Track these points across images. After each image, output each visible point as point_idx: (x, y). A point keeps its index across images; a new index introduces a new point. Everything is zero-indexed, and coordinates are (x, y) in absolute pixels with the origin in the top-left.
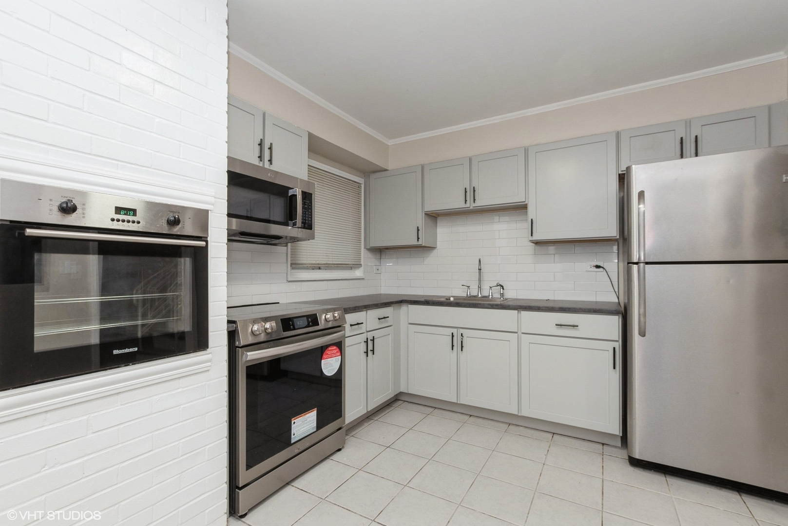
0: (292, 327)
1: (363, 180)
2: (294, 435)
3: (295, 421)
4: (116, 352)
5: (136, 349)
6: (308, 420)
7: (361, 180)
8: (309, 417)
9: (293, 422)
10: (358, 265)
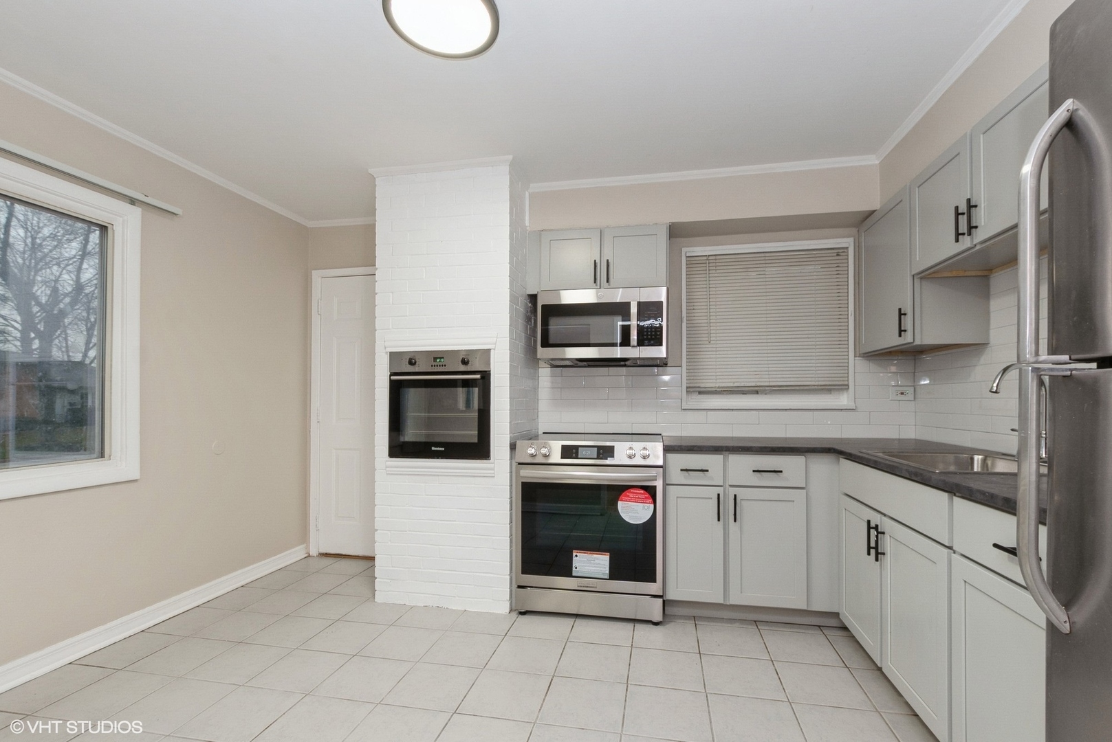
0: (574, 455)
1: (851, 240)
2: (576, 568)
3: (578, 554)
4: (433, 448)
5: (443, 449)
6: (596, 561)
7: (848, 242)
8: (597, 559)
9: (574, 554)
10: (844, 387)
